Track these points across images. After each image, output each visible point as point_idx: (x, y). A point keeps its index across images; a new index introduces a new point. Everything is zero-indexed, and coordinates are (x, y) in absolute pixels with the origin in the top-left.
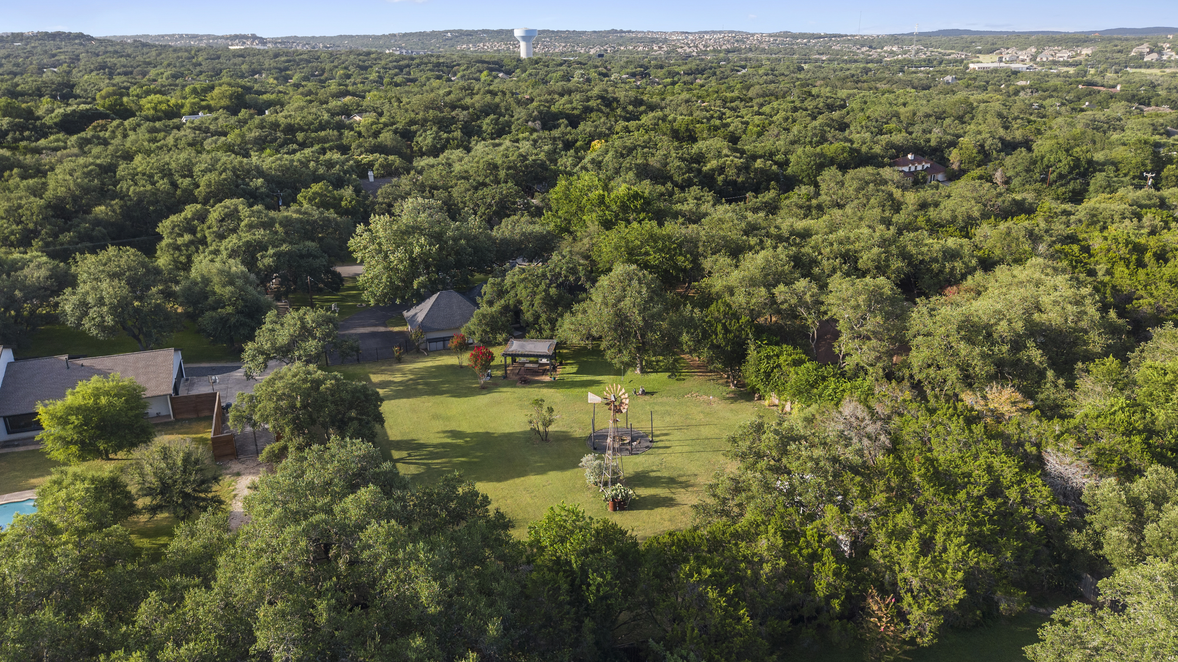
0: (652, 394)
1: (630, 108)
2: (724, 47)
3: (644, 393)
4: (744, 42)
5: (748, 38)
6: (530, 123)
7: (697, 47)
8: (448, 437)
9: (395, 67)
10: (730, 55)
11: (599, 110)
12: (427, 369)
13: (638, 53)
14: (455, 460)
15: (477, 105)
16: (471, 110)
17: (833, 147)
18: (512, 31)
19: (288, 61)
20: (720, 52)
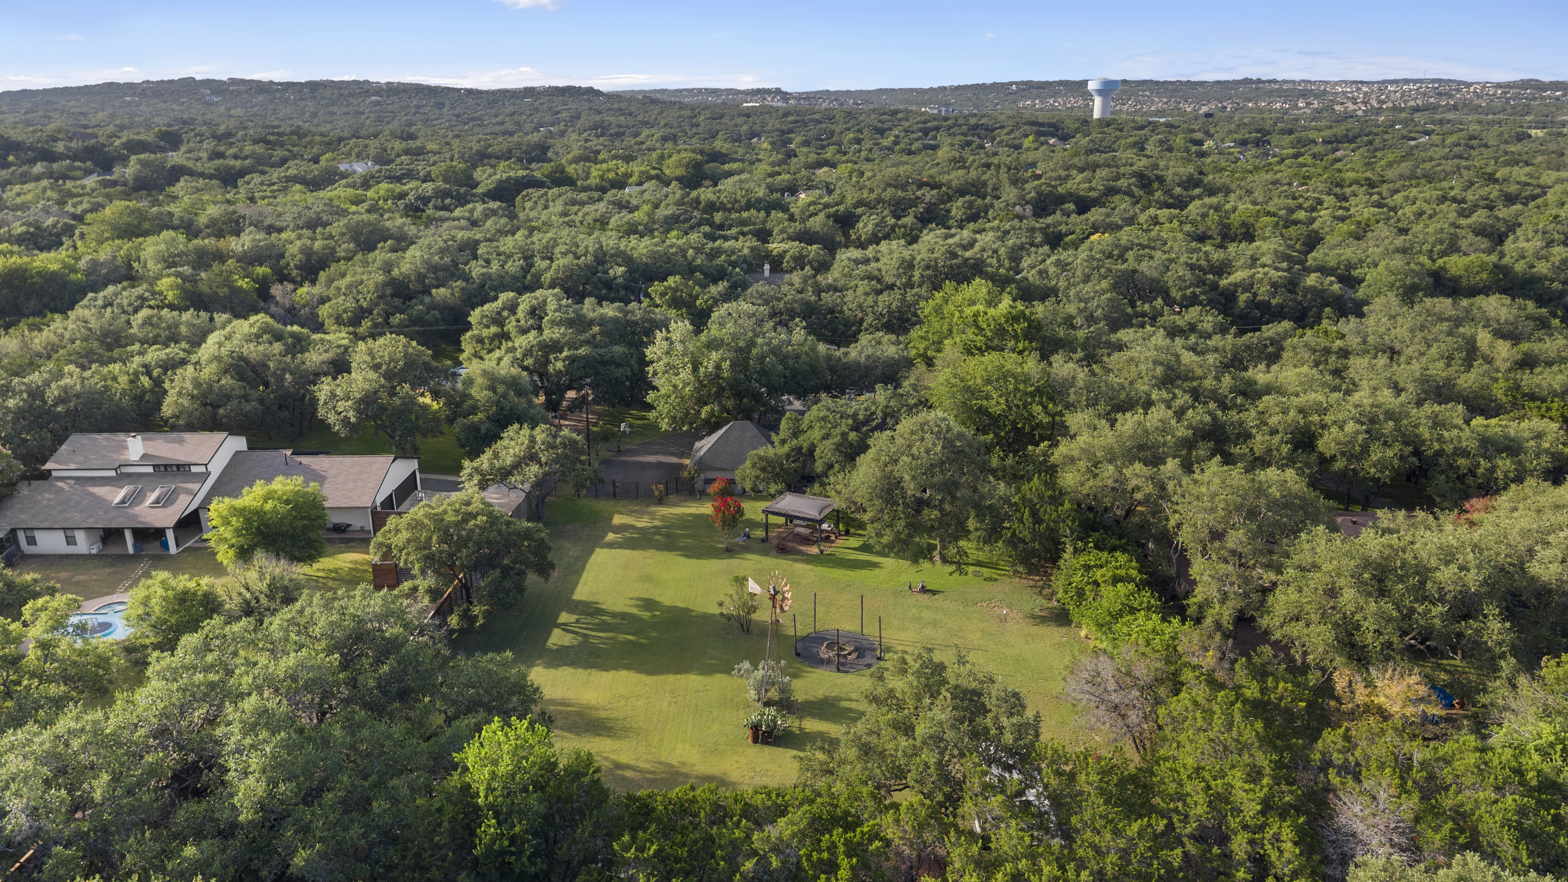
0: (934, 592)
1: (1178, 190)
2: (1412, 103)
3: (924, 590)
4: (1451, 96)
5: (1458, 91)
6: (1018, 208)
7: (1365, 103)
8: (636, 606)
9: (920, 130)
10: (1417, 116)
11: (1129, 193)
12: (682, 518)
13: (1270, 111)
14: (622, 637)
15: (955, 183)
16: (944, 189)
17: (1466, 260)
18: (1085, 83)
19: (796, 122)
20: (1402, 110)
